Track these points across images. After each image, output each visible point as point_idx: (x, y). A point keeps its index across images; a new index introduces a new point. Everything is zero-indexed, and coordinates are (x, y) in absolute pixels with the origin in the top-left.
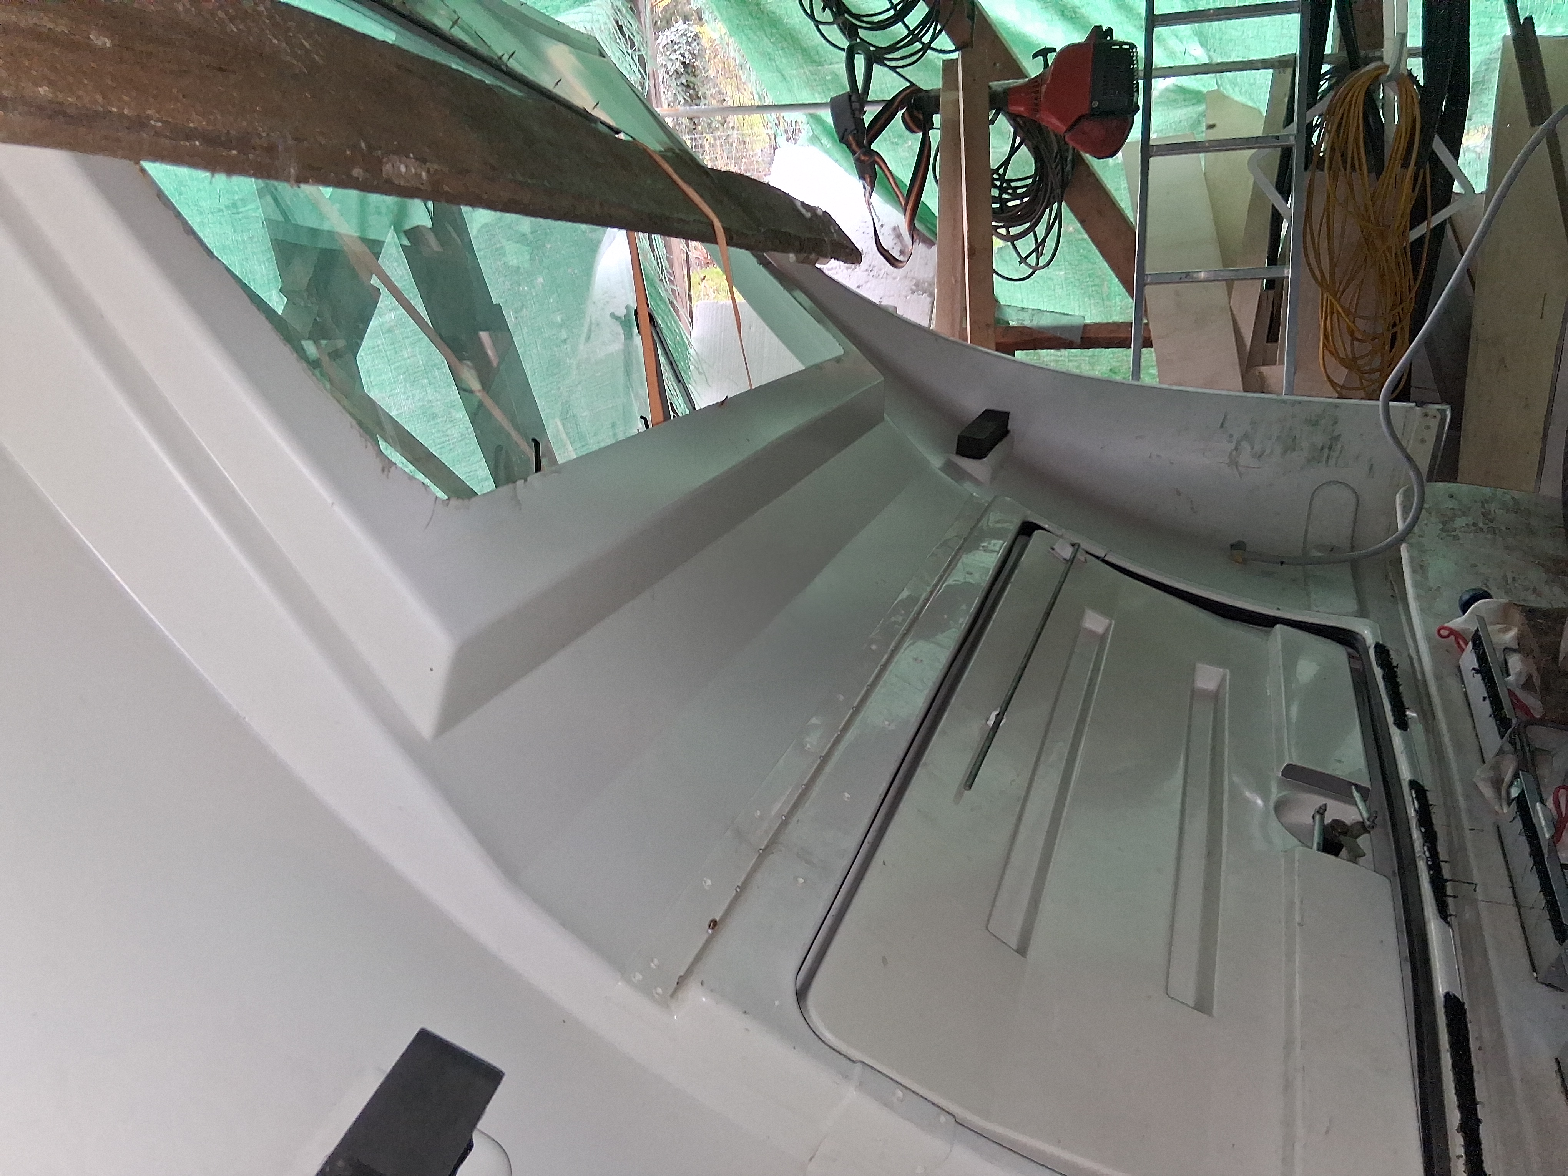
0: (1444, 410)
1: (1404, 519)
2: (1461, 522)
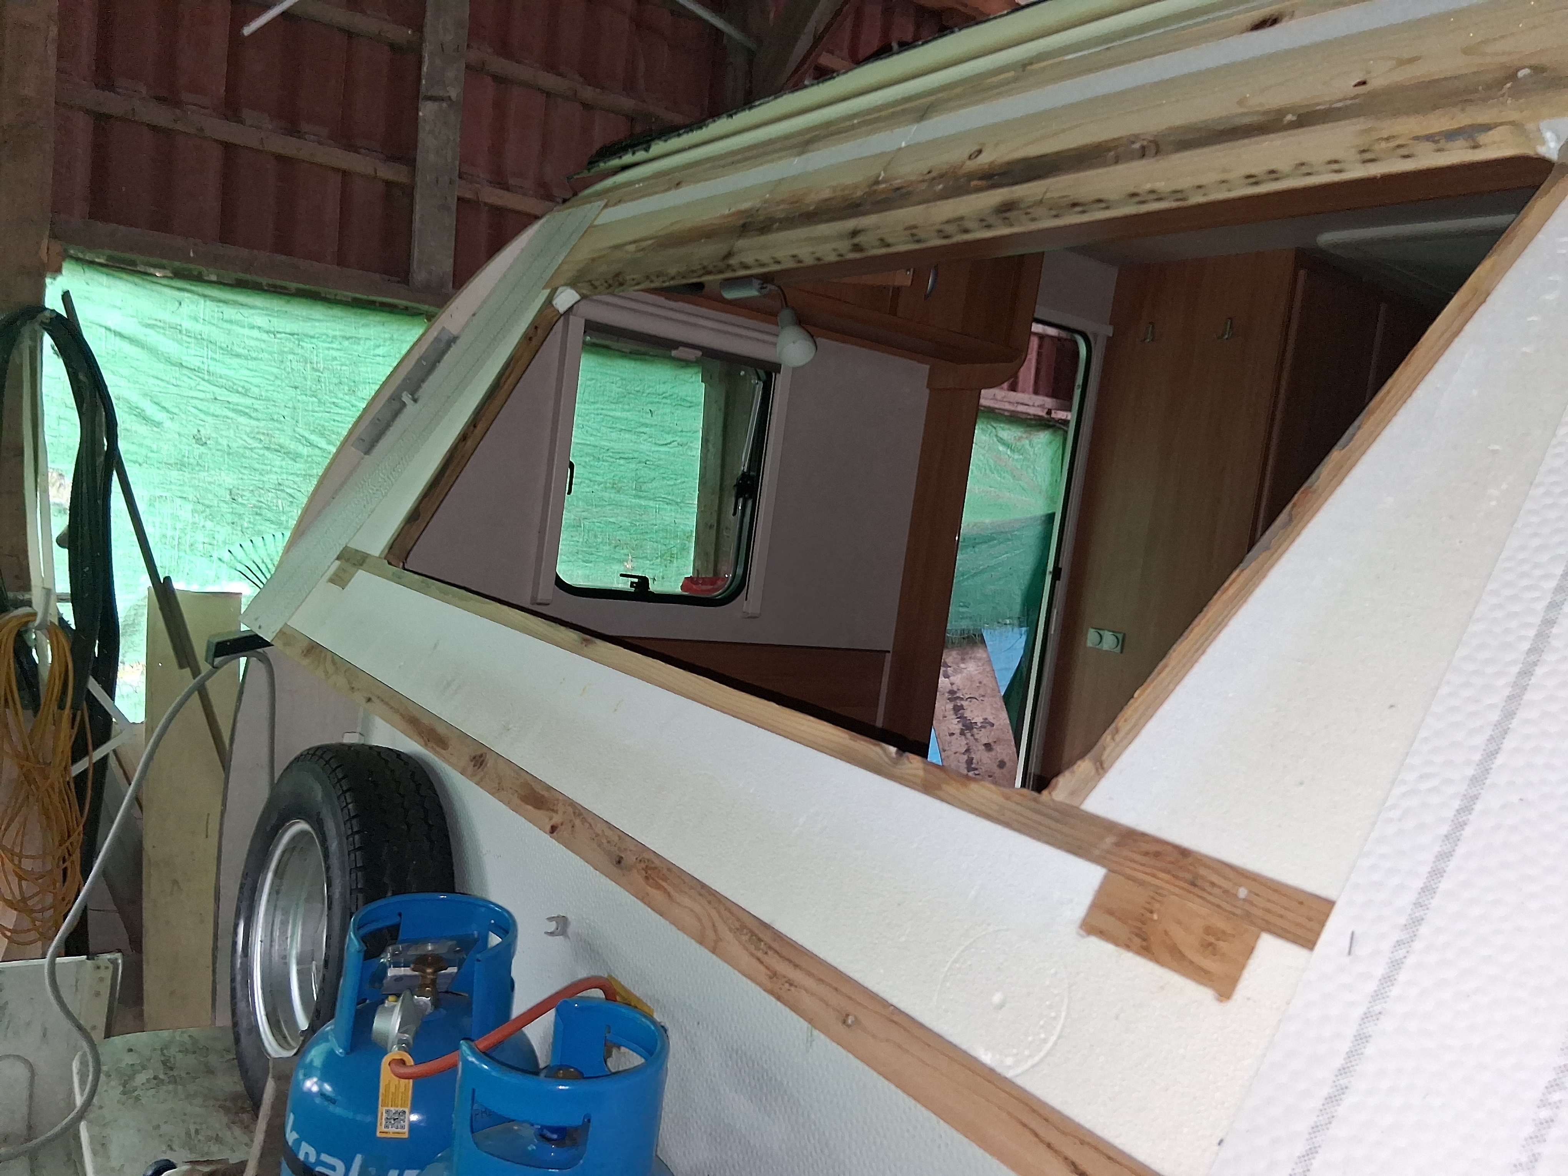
2: (141, 1078)
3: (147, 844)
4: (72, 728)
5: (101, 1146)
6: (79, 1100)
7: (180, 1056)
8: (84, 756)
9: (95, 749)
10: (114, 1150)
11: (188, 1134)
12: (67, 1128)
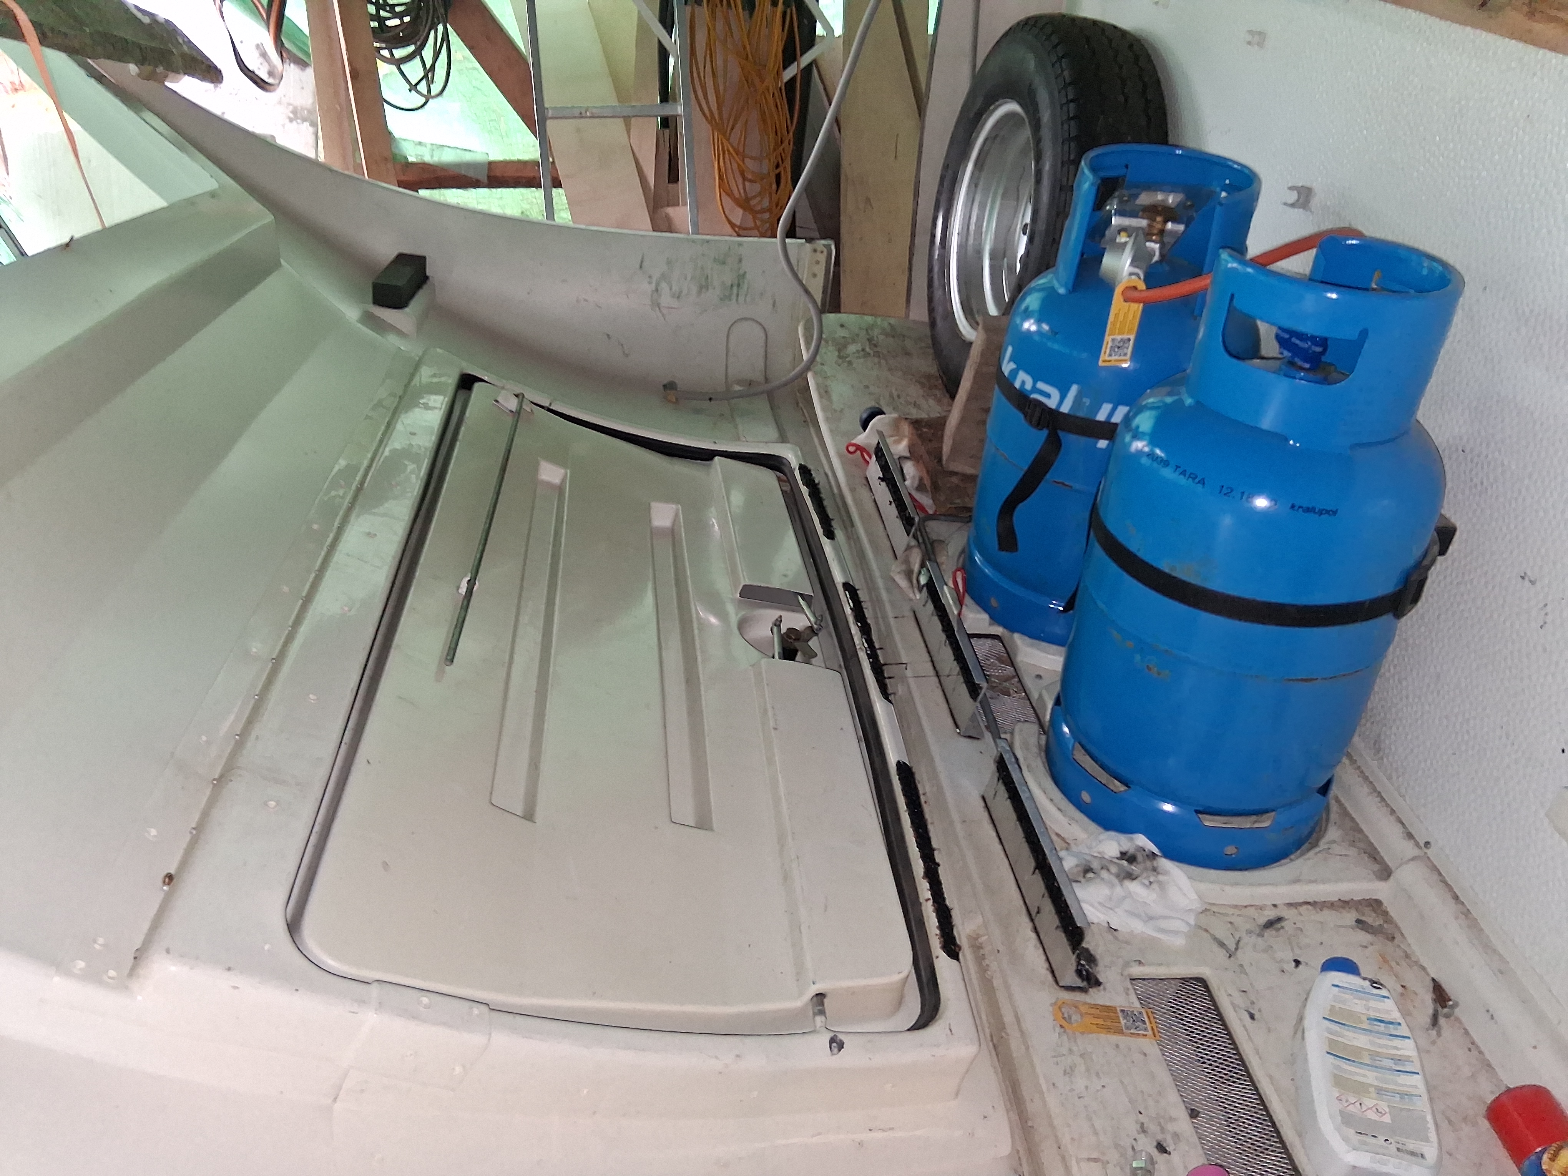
0: (830, 245)
1: (808, 349)
2: (852, 348)
3: (844, 162)
4: (783, 30)
5: (825, 393)
6: (805, 356)
7: (881, 337)
8: (793, 62)
9: (801, 55)
10: (835, 397)
11: (891, 395)
12: (796, 377)
